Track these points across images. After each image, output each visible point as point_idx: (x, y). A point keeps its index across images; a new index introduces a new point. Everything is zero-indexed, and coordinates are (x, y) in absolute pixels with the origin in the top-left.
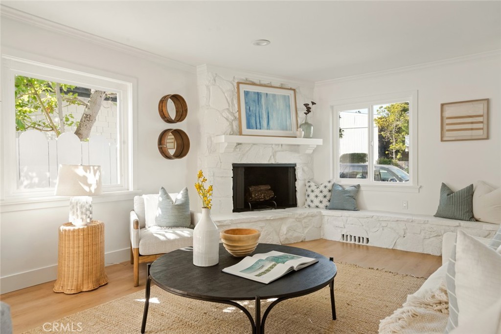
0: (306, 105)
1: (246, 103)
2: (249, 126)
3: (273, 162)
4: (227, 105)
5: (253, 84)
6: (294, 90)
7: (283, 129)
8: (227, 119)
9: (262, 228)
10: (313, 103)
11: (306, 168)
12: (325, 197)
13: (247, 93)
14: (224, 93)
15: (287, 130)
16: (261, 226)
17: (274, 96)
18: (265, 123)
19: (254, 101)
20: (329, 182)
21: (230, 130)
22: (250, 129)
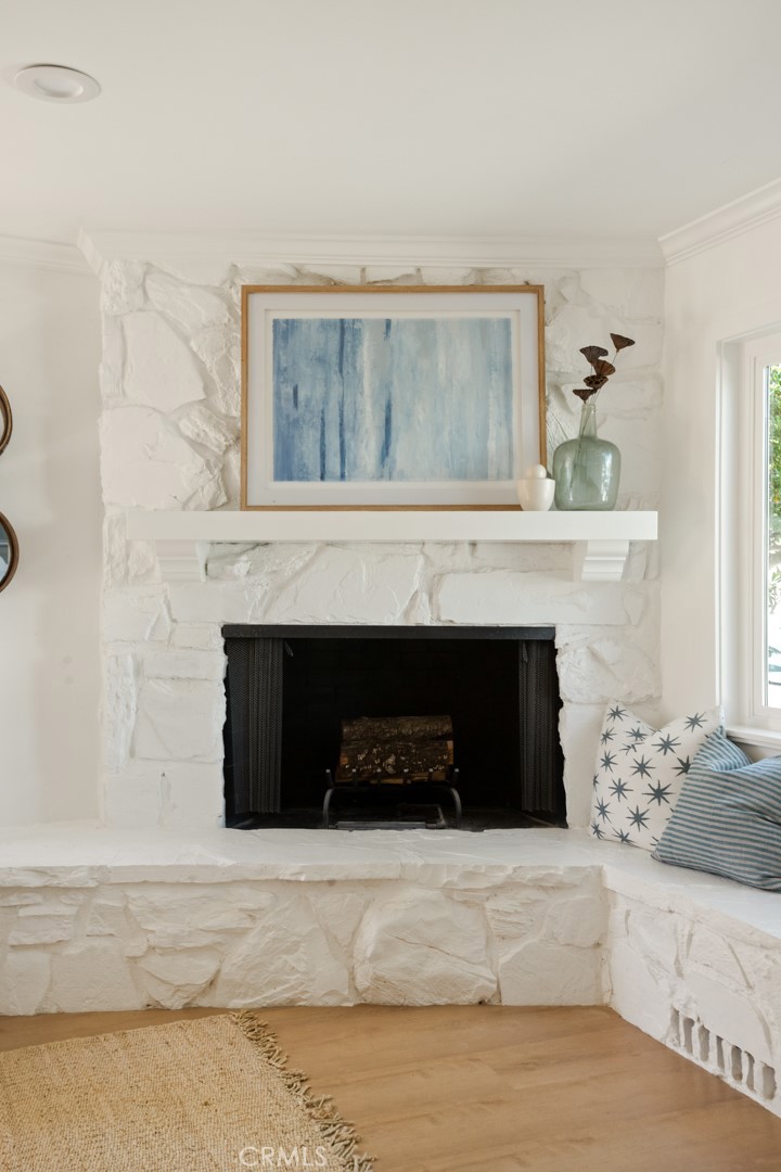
0: (592, 353)
1: (279, 371)
2: (286, 468)
3: (424, 617)
4: (200, 385)
5: (333, 287)
6: (538, 290)
7: (462, 475)
8: (197, 445)
9: (252, 915)
10: (621, 342)
11: (606, 650)
12: (659, 794)
13: (285, 331)
14: (186, 340)
15: (484, 476)
16: (251, 905)
17: (425, 329)
18: (366, 450)
19: (321, 360)
20: (694, 722)
21: (209, 490)
22: (290, 478)
